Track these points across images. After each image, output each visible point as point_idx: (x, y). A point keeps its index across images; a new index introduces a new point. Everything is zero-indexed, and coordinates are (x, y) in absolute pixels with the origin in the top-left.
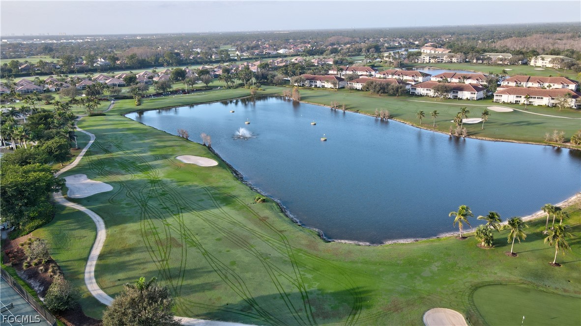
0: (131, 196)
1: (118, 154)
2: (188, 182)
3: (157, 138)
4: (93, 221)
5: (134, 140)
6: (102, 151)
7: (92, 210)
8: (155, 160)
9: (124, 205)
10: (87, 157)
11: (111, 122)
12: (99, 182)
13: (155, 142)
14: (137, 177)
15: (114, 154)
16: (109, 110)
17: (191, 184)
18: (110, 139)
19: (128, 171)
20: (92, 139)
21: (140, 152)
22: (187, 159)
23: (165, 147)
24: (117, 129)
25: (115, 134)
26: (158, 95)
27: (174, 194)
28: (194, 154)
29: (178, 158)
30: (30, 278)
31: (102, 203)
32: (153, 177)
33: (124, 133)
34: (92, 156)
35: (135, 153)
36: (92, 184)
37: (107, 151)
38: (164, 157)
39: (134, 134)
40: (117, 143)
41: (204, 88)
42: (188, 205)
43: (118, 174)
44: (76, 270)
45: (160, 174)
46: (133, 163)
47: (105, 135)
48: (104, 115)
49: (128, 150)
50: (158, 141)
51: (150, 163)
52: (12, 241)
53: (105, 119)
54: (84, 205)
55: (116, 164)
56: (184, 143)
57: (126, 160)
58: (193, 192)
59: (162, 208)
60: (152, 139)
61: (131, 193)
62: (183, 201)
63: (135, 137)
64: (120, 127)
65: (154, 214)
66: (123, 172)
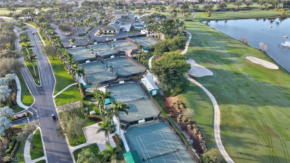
0: (226, 82)
1: (207, 48)
2: (262, 79)
3: (227, 40)
4: (208, 96)
5: (214, 40)
6: (198, 45)
7: (205, 87)
8: (232, 57)
9: (224, 89)
10: (190, 47)
11: (197, 26)
12: (202, 67)
13: (228, 44)
14: (225, 67)
15: (205, 48)
16: (193, 18)
17: (264, 81)
18: (200, 37)
19: (217, 63)
20: (190, 36)
21: (220, 49)
22: (253, 60)
23: (235, 48)
24: (202, 31)
25: (202, 34)
26: (218, 11)
27: (255, 87)
28: (257, 57)
29: (247, 58)
30: (183, 130)
31: (210, 83)
32: (235, 70)
33: (206, 35)
34: (193, 47)
35: (217, 49)
36: (199, 68)
37: (200, 45)
38: (237, 56)
39: (212, 35)
40: (204, 40)
41: (246, 9)
42: (269, 99)
43: (212, 63)
44: (209, 133)
45: (239, 68)
46: (218, 56)
47: (196, 34)
48: (192, 21)
49: (213, 46)
50: (229, 43)
51: (230, 58)
52: (167, 98)
53: (193, 24)
54: (200, 83)
55: (209, 55)
56: (246, 46)
57: (214, 54)
58: (269, 88)
59: (250, 97)
60: (224, 40)
61: (225, 79)
62: (264, 95)
63: (214, 38)
64: (203, 30)
65: (247, 101)
66: (214, 61)
